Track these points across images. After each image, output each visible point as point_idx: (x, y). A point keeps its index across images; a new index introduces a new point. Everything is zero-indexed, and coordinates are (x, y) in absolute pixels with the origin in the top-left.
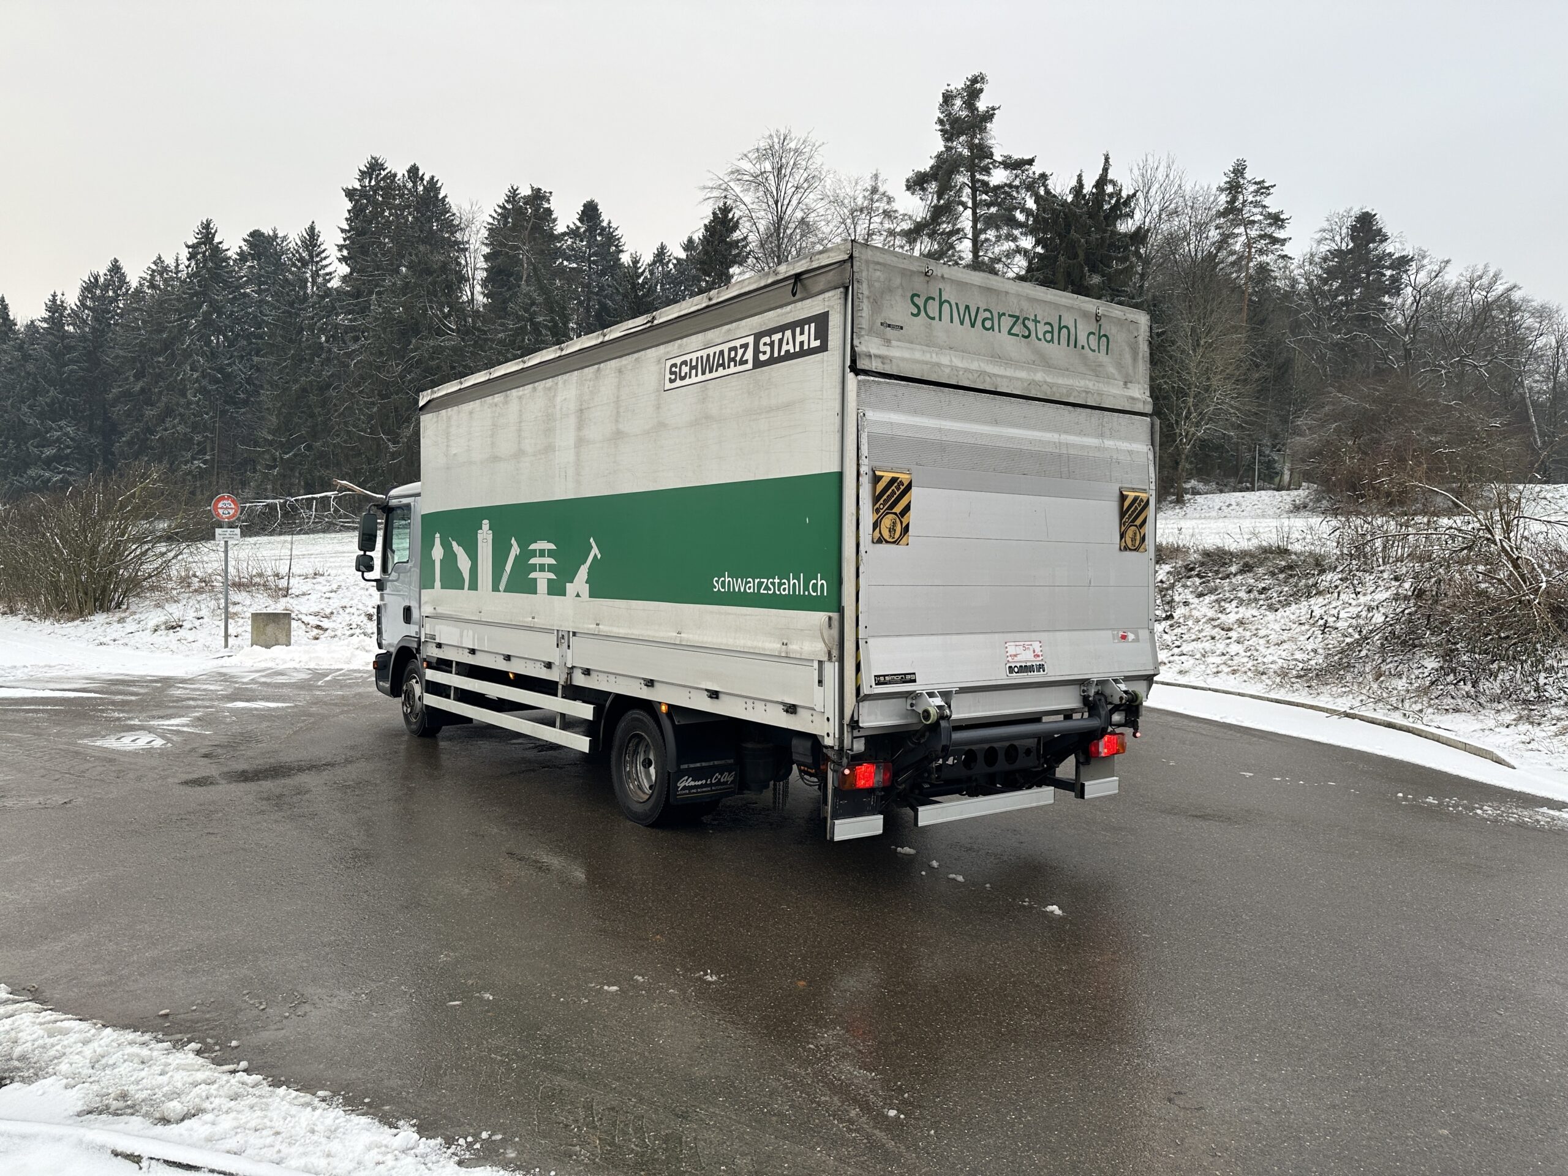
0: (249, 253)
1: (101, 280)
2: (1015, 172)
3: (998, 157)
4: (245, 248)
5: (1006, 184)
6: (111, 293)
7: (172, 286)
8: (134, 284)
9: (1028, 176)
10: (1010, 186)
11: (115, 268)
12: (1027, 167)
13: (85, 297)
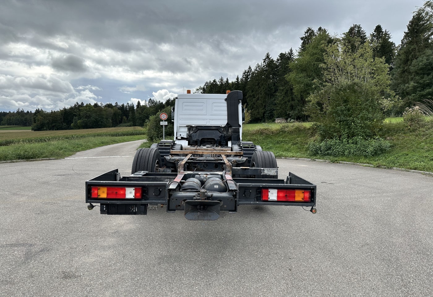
0: (280, 59)
1: (247, 71)
4: (278, 58)
6: (249, 74)
7: (260, 70)
8: (253, 71)
11: (250, 68)
13: (243, 76)
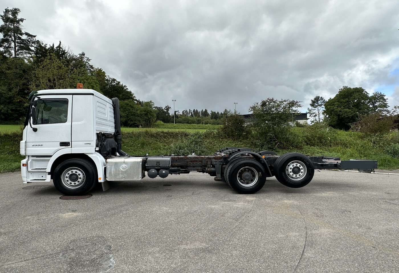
2: (29, 37)
3: (23, 32)
5: (26, 40)
9: (33, 39)
10: (28, 40)
12: (33, 37)
